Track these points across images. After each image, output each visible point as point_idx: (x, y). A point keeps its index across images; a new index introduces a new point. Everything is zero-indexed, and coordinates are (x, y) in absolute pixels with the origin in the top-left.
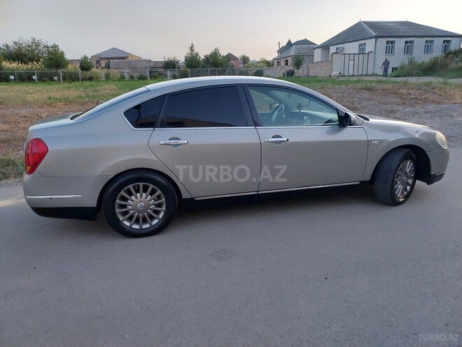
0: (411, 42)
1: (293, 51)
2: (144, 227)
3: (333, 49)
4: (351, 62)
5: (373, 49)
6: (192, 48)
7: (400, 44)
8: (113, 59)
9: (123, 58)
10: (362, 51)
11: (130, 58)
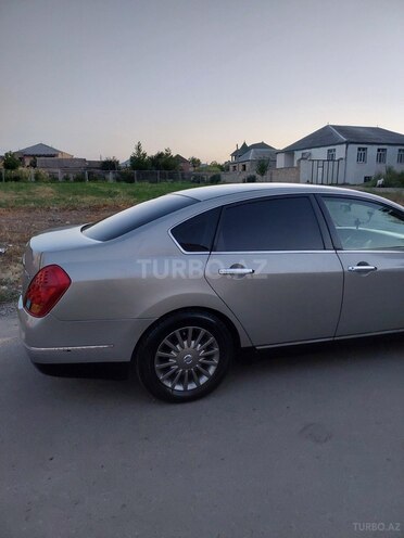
0: (384, 150)
1: (251, 155)
2: (190, 387)
3: (298, 155)
4: (320, 169)
5: (343, 156)
6: (139, 148)
7: (372, 151)
8: (40, 156)
9: (53, 156)
10: (331, 158)
11: (60, 157)
